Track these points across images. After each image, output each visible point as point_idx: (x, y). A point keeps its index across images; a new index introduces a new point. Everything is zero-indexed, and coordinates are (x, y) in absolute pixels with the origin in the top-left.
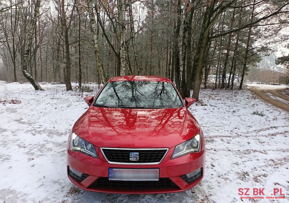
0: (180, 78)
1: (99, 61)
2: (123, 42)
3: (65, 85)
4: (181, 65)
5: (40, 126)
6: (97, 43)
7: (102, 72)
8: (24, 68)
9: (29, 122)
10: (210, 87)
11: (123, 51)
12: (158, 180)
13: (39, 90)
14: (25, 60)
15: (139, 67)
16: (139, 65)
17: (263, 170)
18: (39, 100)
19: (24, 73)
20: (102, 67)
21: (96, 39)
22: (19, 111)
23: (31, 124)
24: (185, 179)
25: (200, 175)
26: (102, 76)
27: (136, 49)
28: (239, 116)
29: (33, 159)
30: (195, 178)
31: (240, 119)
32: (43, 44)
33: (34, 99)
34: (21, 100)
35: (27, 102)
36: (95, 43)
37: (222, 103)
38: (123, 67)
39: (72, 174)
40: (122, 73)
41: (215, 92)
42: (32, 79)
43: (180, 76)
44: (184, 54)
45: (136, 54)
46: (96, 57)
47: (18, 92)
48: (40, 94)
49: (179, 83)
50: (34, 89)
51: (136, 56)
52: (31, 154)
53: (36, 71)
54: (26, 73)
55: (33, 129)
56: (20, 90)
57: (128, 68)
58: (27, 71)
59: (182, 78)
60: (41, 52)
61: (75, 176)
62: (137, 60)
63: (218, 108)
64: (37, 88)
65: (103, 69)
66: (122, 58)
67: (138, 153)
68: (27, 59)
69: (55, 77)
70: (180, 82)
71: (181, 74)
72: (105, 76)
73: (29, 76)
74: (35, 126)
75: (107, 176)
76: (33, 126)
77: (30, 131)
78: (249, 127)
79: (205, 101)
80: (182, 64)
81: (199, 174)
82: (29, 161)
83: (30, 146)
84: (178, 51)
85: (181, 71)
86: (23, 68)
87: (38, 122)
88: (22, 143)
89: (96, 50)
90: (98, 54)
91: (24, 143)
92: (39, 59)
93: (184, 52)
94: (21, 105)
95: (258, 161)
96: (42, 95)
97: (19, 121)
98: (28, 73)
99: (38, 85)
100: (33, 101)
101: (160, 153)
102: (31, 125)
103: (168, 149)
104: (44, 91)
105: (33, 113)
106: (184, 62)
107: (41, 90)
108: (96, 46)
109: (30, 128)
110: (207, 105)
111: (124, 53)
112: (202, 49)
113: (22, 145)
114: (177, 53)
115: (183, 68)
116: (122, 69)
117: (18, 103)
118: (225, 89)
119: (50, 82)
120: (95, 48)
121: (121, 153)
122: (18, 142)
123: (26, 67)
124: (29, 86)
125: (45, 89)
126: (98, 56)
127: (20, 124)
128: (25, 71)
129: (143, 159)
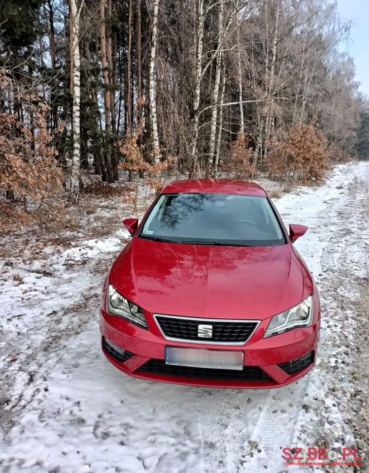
12: (242, 369)
24: (285, 369)
25: (310, 360)
30: (301, 366)
39: (109, 349)
61: (113, 352)
67: (211, 327)
75: (163, 358)
81: (308, 360)
101: (247, 328)
103: (259, 322)
121: (184, 325)
129: (219, 336)
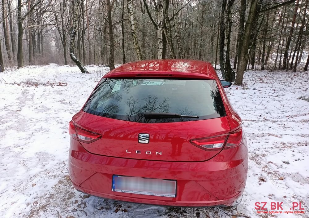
0: (224, 59)
1: (136, 44)
2: (160, 22)
3: (109, 68)
4: (225, 45)
5: (79, 106)
6: (133, 25)
7: (139, 54)
8: (72, 51)
9: (70, 103)
10: (268, 68)
11: (160, 31)
13: (85, 73)
14: (72, 43)
15: (180, 48)
16: (180, 46)
17: (266, 151)
18: (83, 83)
19: (71, 55)
20: (139, 49)
21: (133, 20)
22: (64, 92)
23: (72, 104)
26: (139, 58)
27: (177, 28)
28: (280, 101)
29: (66, 132)
31: (280, 104)
32: (91, 24)
33: (79, 82)
34: (67, 83)
35: (72, 84)
36: (132, 24)
37: (269, 87)
38: (161, 48)
40: (159, 55)
41: (271, 74)
42: (79, 62)
43: (224, 57)
44: (229, 31)
45: (177, 33)
46: (133, 39)
47: (67, 75)
48: (85, 77)
49: (223, 65)
50: (81, 72)
51: (177, 35)
52: (65, 128)
53: (84, 53)
54: (74, 56)
55: (72, 109)
56: (69, 73)
57: (170, 49)
58: (74, 54)
59: (226, 59)
60: (89, 34)
62: (179, 40)
63: (260, 92)
64: (83, 71)
65: (140, 51)
66: (159, 38)
68: (73, 41)
69: (103, 59)
70: (224, 63)
71: (225, 54)
72: (142, 59)
73: (76, 59)
74: (74, 107)
76: (73, 107)
77: (69, 110)
78: (284, 113)
79: (250, 84)
80: (226, 43)
82: (62, 134)
83: (66, 122)
84: (223, 28)
85: (224, 51)
86: (70, 51)
87: (78, 103)
88: (60, 120)
89: (133, 31)
90: (134, 36)
91: (62, 120)
92: (88, 40)
93: (228, 29)
94: (67, 87)
95: (268, 143)
96: (86, 78)
97: (62, 102)
98: (75, 56)
99: (84, 68)
100: (78, 84)
102: (71, 106)
104: (90, 74)
105: (75, 95)
106: (228, 40)
107: (87, 73)
108: (133, 27)
109: (70, 108)
110: (249, 89)
111: (161, 33)
112: (248, 25)
113: (60, 121)
114: (222, 30)
115: (227, 47)
116: (159, 51)
117: (64, 85)
118: (286, 70)
119: (97, 64)
120: (131, 29)
122: (58, 119)
123: (73, 50)
124: (76, 69)
125: (91, 72)
126: (135, 38)
127: (63, 104)
128: (72, 54)
